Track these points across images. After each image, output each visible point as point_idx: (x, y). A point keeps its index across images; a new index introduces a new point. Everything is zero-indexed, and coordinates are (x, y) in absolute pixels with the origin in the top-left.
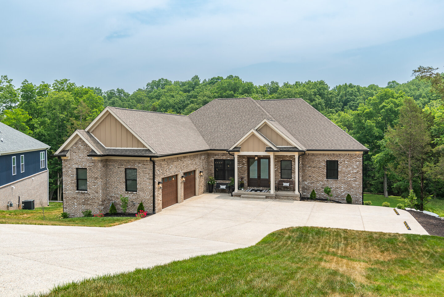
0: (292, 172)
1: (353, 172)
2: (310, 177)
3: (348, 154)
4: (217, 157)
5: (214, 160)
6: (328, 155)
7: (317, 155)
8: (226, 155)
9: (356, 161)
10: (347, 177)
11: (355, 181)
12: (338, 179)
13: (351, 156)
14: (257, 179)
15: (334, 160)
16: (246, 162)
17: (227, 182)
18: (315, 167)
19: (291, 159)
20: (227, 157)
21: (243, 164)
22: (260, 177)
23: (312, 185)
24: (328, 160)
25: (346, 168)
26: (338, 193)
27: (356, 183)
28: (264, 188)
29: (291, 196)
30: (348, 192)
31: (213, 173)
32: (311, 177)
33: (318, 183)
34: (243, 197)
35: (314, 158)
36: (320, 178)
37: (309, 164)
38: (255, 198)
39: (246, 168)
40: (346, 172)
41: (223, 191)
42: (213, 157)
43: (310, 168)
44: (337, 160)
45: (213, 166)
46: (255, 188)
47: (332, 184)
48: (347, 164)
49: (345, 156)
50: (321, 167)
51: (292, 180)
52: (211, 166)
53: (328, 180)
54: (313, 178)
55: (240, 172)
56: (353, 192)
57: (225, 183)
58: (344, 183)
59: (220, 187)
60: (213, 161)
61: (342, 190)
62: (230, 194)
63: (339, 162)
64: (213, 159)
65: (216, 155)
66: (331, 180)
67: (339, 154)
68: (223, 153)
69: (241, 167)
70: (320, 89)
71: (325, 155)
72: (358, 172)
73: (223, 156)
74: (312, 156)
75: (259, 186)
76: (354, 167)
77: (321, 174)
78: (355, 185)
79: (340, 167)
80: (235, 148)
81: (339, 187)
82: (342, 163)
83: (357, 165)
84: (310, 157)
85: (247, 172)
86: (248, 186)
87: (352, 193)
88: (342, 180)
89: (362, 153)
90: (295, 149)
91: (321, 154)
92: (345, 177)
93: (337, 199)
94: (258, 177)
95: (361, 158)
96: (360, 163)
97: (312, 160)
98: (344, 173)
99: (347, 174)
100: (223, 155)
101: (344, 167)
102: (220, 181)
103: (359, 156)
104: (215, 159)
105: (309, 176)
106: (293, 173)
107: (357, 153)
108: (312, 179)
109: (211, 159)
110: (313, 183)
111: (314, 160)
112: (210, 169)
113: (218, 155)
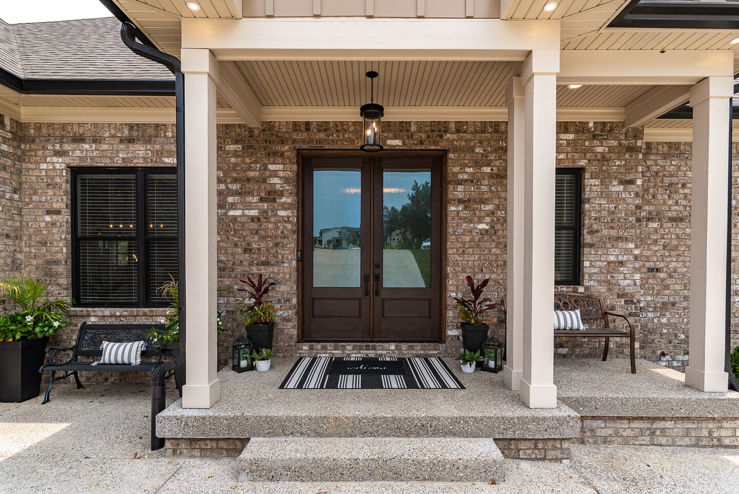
0: (587, 239)
2: (654, 277)
4: (87, 154)
8: (148, 140)
14: (360, 295)
16: (286, 180)
17: (160, 320)
18: (682, 220)
19: (583, 163)
20: (161, 153)
21: (271, 196)
22: (378, 278)
23: (664, 320)
28: (404, 346)
31: (57, 262)
32: (662, 275)
35: (679, 167)
37: (649, 203)
39: (287, 220)
42: (57, 154)
43: (655, 225)
45: (58, 212)
46: (349, 347)
51: (587, 288)
52: (49, 212)
54: (669, 282)
55: (245, 251)
60: (63, 180)
64: (60, 163)
65: (79, 139)
68: (131, 127)
69: (254, 213)
73: (132, 147)
74: (665, 156)
75: (373, 336)
84: (656, 162)
85: (293, 245)
86: (305, 336)
94: (365, 278)
97: (667, 181)
100: (131, 141)
102: (107, 311)
104: (76, 163)
105: (651, 270)
106: (591, 246)
108: (667, 287)
109: (44, 166)
110: (673, 304)
111: (675, 180)
112: (38, 231)
113: (95, 141)
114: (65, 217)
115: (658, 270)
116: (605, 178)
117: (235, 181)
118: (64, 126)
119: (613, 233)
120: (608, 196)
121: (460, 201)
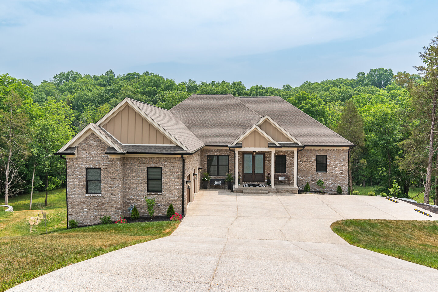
0: (287, 166)
1: (340, 166)
3: (336, 149)
4: (210, 153)
5: (208, 155)
6: (318, 150)
7: (308, 150)
8: (220, 151)
9: (343, 156)
10: (335, 170)
11: (342, 173)
12: (326, 172)
13: (339, 151)
14: (252, 174)
15: (323, 154)
16: (241, 157)
17: (221, 178)
18: (306, 162)
19: (286, 155)
20: (222, 153)
22: (255, 172)
23: (303, 179)
24: (318, 154)
25: (334, 162)
26: (327, 185)
27: (342, 175)
28: (259, 182)
29: (290, 189)
30: (336, 183)
31: (206, 170)
33: (309, 176)
34: (246, 193)
35: (305, 153)
36: (310, 172)
37: (300, 159)
38: (258, 193)
39: (241, 163)
40: (334, 166)
41: (217, 187)
42: (206, 153)
43: (301, 163)
44: (326, 154)
46: (250, 183)
47: (321, 176)
48: (334, 158)
49: (333, 151)
50: (311, 162)
51: (287, 174)
52: (205, 162)
53: (318, 174)
54: (304, 172)
56: (340, 184)
57: (219, 178)
58: (332, 176)
59: (215, 183)
60: (207, 157)
61: (330, 183)
62: (231, 190)
63: (327, 157)
64: (206, 155)
65: (209, 151)
66: (321, 173)
67: (328, 149)
68: (217, 149)
70: (238, 89)
71: (316, 150)
72: (344, 166)
74: (303, 151)
75: (254, 181)
76: (341, 161)
77: (312, 167)
78: (341, 177)
79: (328, 161)
81: (328, 180)
82: (330, 157)
83: (343, 159)
85: (242, 167)
86: (243, 181)
87: (338, 184)
88: (330, 173)
89: (348, 148)
90: (295, 145)
91: (312, 149)
92: (333, 170)
93: (326, 191)
94: (252, 172)
95: (347, 152)
96: (347, 157)
97: (303, 155)
98: (332, 167)
99: (334, 168)
100: (217, 151)
101: (332, 161)
102: (214, 177)
103: (345, 150)
104: (209, 155)
105: (301, 170)
106: (287, 167)
107: (344, 148)
108: (304, 173)
109: (204, 155)
110: (305, 176)
111: (305, 155)
112: (203, 165)
113: (212, 151)
114: (207, 163)
115: (302, 170)
116: (289, 157)
118: (207, 149)
119: (291, 165)
120: (290, 160)
121: (267, 160)
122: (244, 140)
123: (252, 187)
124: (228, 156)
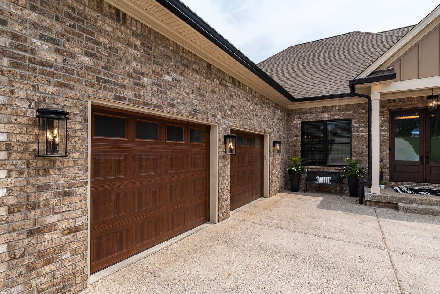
4: (308, 117)
5: (302, 123)
8: (329, 111)
14: (419, 164)
16: (385, 121)
17: (333, 170)
20: (334, 115)
22: (428, 158)
31: (298, 151)
34: (411, 211)
39: (385, 135)
41: (322, 189)
42: (298, 118)
45: (298, 136)
46: (415, 184)
52: (295, 136)
57: (327, 171)
59: (317, 180)
60: (299, 126)
62: (358, 199)
64: (299, 121)
65: (305, 113)
68: (323, 107)
73: (323, 114)
75: (425, 181)
80: (374, 72)
85: (388, 145)
86: (392, 179)
94: (421, 158)
100: (323, 112)
102: (315, 167)
104: (304, 121)
109: (294, 122)
112: (292, 142)
113: (310, 113)
114: (300, 138)
117: (363, 122)
118: (300, 109)
122: (399, 60)
123: (426, 196)
124: (350, 120)
